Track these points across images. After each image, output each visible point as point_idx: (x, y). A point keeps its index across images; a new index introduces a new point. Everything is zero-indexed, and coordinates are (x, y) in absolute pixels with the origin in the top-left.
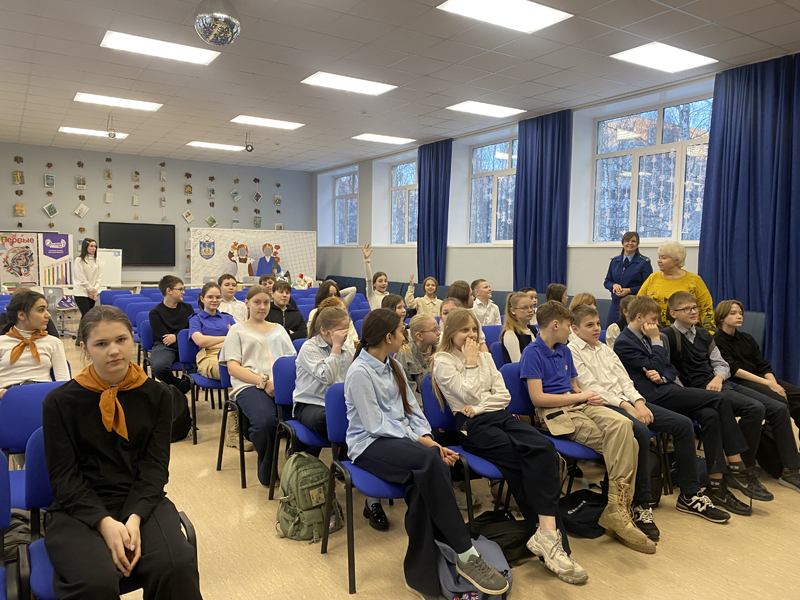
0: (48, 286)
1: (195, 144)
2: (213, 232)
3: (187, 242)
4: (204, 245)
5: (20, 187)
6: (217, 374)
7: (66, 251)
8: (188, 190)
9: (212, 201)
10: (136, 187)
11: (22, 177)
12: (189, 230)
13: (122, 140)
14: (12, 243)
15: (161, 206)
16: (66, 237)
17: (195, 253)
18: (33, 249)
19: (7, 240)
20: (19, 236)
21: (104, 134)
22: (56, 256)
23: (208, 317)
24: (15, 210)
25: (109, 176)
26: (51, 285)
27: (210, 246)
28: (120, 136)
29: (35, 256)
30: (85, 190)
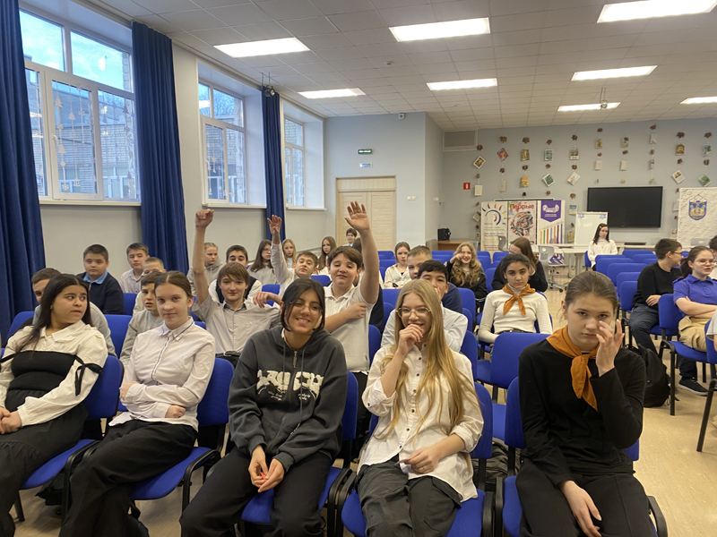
0: (543, 245)
1: (689, 101)
2: (705, 192)
3: (675, 203)
4: (695, 205)
5: (526, 163)
6: (703, 345)
7: (558, 215)
8: (680, 149)
9: (707, 158)
10: (625, 153)
11: (528, 154)
12: (678, 190)
13: (614, 109)
14: (518, 210)
15: (650, 168)
16: (559, 203)
17: (683, 214)
18: (533, 214)
19: (514, 207)
20: (523, 203)
21: (597, 107)
22: (551, 220)
23: (697, 282)
24: (521, 182)
25: (599, 145)
26: (546, 245)
27: (701, 206)
28: (611, 106)
29: (534, 220)
30: (578, 160)
